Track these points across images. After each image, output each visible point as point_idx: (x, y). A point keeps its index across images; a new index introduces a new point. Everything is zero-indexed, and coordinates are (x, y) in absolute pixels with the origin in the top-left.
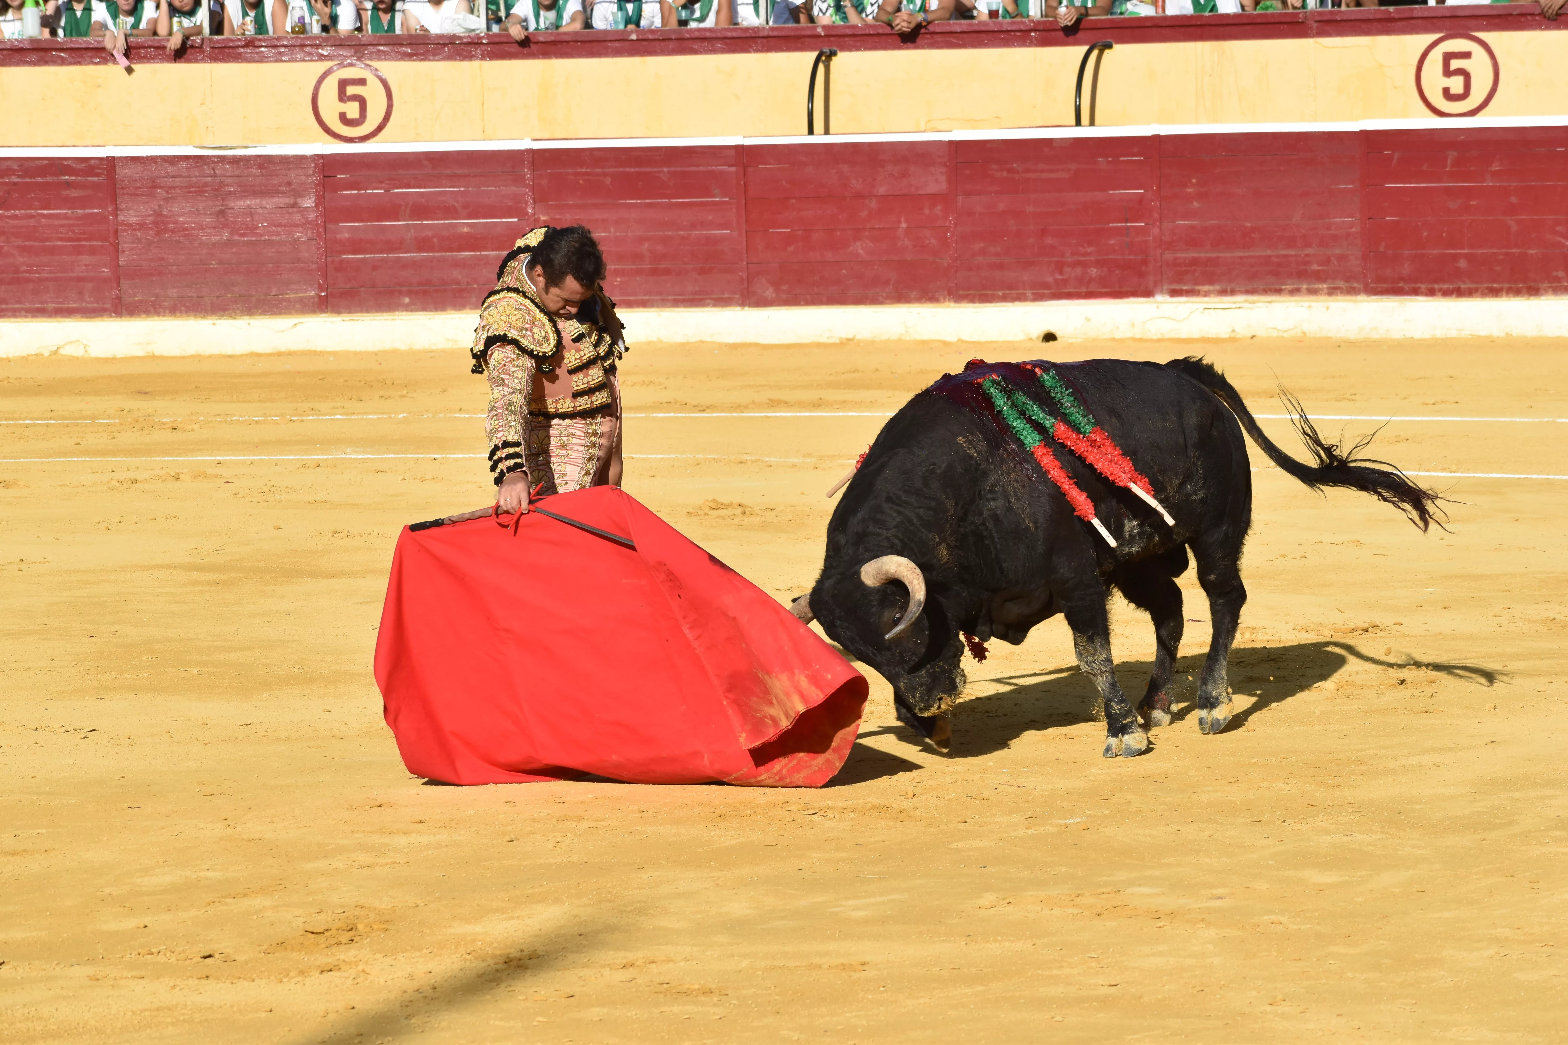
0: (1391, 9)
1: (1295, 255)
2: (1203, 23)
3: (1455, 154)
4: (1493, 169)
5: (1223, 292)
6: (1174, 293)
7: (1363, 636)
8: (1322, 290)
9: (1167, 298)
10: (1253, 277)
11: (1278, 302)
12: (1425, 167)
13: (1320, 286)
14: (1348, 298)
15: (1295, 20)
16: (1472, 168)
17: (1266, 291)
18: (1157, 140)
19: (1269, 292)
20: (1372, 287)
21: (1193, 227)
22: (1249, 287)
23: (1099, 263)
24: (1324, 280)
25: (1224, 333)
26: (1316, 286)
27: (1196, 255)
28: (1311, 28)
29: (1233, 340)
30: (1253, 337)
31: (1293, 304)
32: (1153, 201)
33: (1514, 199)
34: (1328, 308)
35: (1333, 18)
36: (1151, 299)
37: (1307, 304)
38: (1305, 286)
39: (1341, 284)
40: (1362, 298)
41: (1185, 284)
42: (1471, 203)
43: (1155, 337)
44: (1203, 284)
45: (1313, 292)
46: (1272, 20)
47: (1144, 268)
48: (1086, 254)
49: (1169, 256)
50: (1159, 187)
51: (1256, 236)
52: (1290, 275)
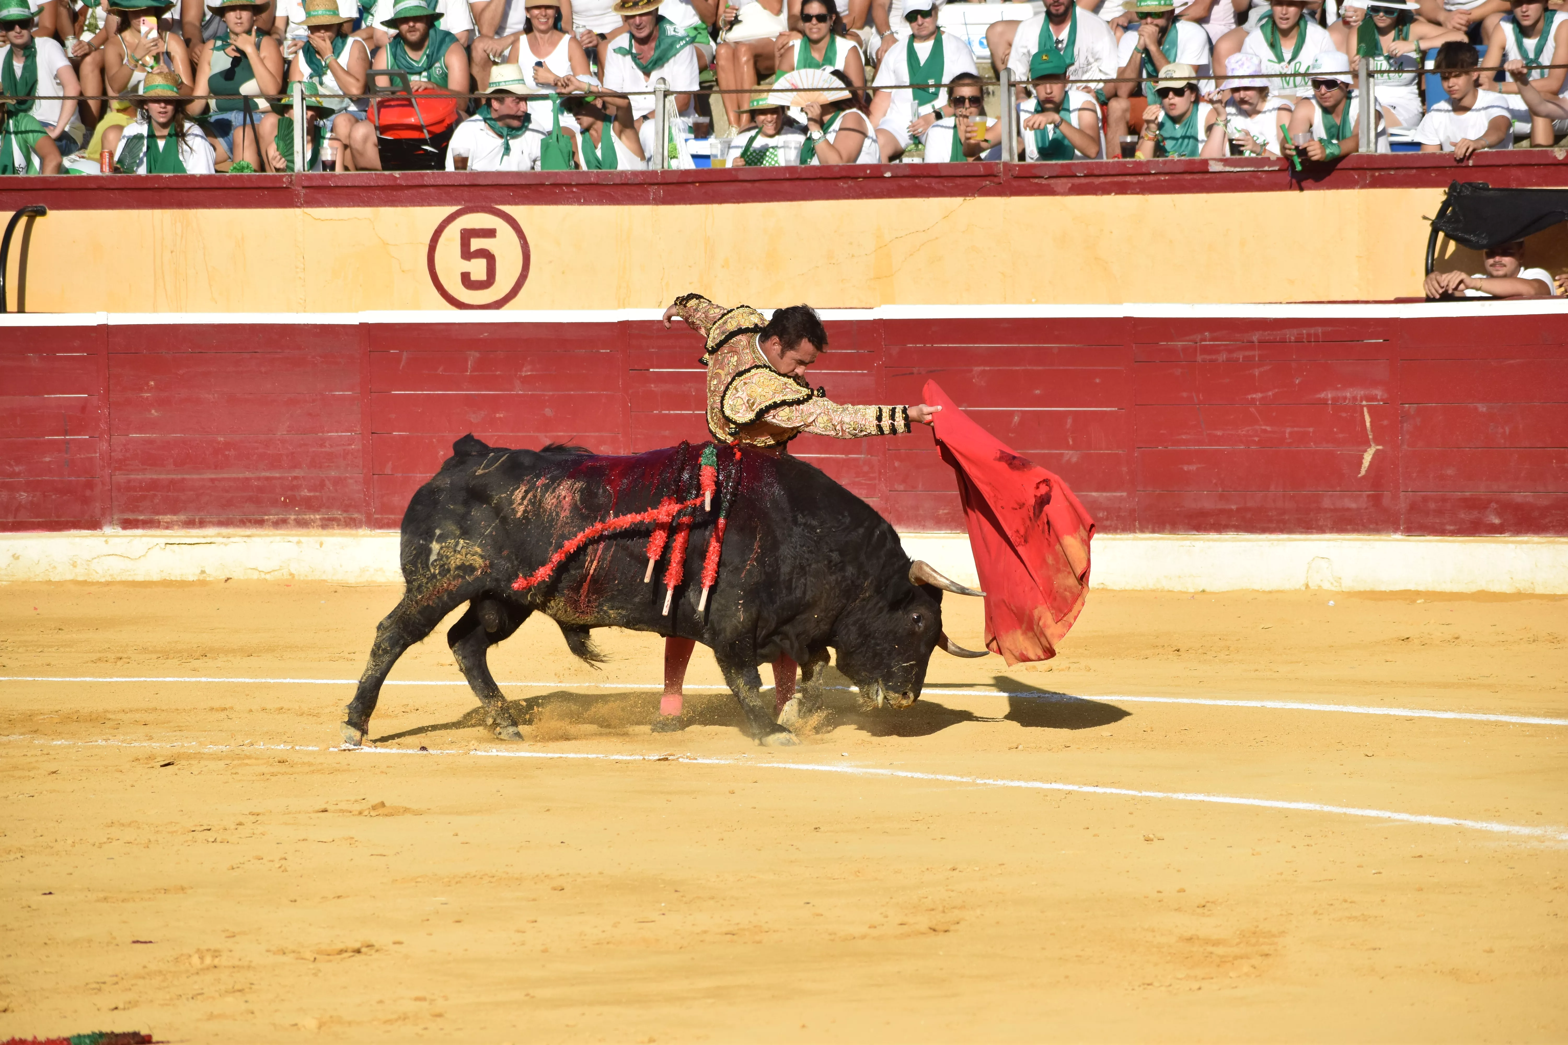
0: (397, 174)
1: (280, 478)
2: (162, 186)
3: (477, 355)
4: (523, 374)
5: (190, 524)
6: (128, 524)
7: (353, 958)
8: (314, 521)
9: (119, 531)
10: (228, 504)
11: (260, 536)
12: (440, 371)
13: (312, 517)
14: (347, 531)
15: (278, 185)
16: (498, 373)
17: (243, 523)
18: (104, 330)
19: (249, 524)
20: (377, 519)
21: (151, 442)
22: (223, 518)
23: (30, 486)
24: (316, 510)
25: (191, 574)
26: (307, 517)
27: (155, 477)
28: (298, 195)
29: (202, 583)
30: (227, 580)
31: (278, 538)
32: (99, 408)
33: (548, 412)
34: (321, 544)
35: (325, 183)
36: (97, 532)
37: (295, 539)
38: (293, 517)
39: (338, 514)
40: (364, 531)
41: (142, 512)
42: (497, 415)
43: (103, 580)
44: (165, 514)
45: (302, 524)
46: (248, 185)
47: (88, 493)
48: (13, 474)
49: (120, 477)
50: (108, 391)
51: (232, 453)
52: (275, 503)
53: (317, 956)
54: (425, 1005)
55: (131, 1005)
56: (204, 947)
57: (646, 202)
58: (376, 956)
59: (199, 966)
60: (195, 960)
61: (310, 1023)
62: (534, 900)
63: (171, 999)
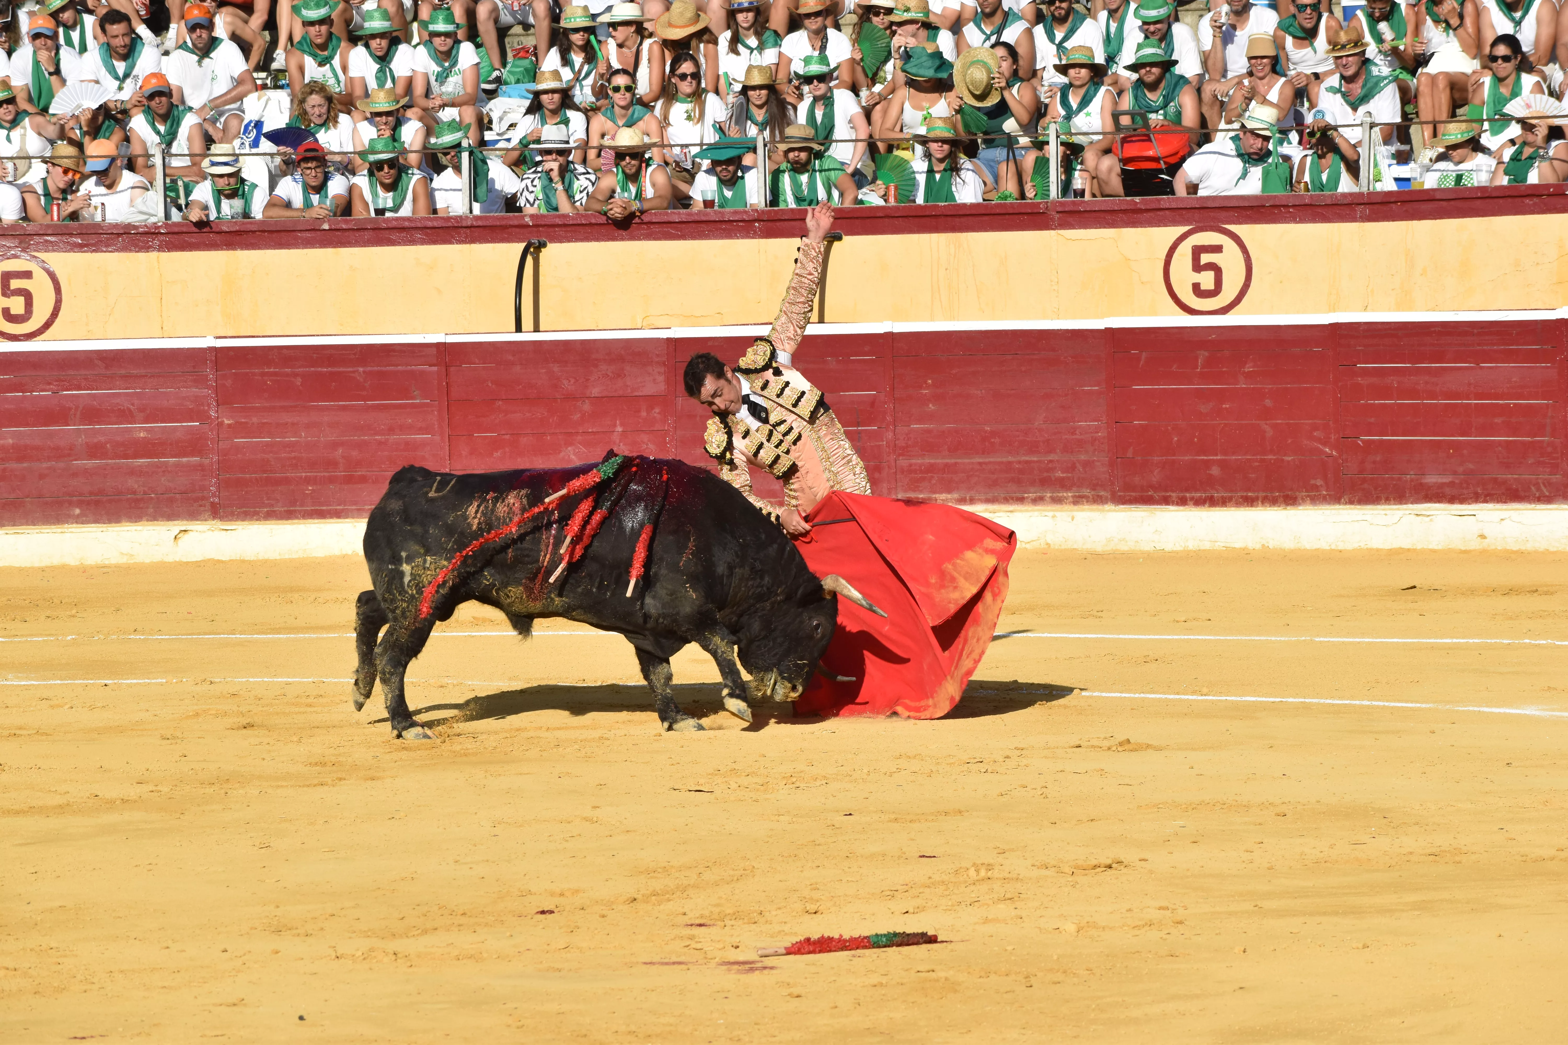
0: (1137, 199)
1: (1037, 462)
2: (938, 213)
3: (1206, 354)
4: (1246, 370)
8: (1066, 498)
10: (994, 484)
11: (1021, 511)
12: (1174, 368)
13: (1065, 494)
14: (1095, 507)
15: (1035, 211)
16: (1224, 369)
17: (1007, 500)
18: (890, 337)
19: (1011, 501)
20: (1120, 496)
21: (928, 431)
22: (990, 496)
24: (1069, 489)
26: (1061, 494)
27: (932, 461)
28: (1053, 219)
31: (1036, 513)
32: (886, 403)
33: (1268, 403)
34: (1073, 519)
35: (1075, 209)
37: (1051, 514)
38: (1049, 495)
39: (1087, 492)
40: (1109, 507)
41: (921, 492)
42: (1224, 406)
44: (941, 492)
45: (1057, 501)
46: (1011, 211)
50: (893, 389)
51: (997, 440)
52: (1033, 483)
53: (1075, 871)
54: (1168, 913)
55: (919, 910)
56: (979, 862)
57: (1353, 219)
58: (1125, 870)
59: (976, 878)
60: (972, 872)
61: (1071, 928)
62: (1260, 824)
63: (953, 905)
